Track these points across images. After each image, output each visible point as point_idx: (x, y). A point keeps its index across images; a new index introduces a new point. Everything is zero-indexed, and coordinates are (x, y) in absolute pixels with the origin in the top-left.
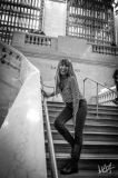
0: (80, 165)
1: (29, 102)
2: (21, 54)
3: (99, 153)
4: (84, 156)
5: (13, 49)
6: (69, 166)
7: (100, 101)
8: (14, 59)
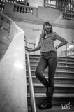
0: (53, 102)
1: (16, 55)
2: (11, 19)
3: (67, 93)
4: (56, 95)
5: (5, 15)
6: (45, 103)
7: (68, 54)
8: (5, 22)
